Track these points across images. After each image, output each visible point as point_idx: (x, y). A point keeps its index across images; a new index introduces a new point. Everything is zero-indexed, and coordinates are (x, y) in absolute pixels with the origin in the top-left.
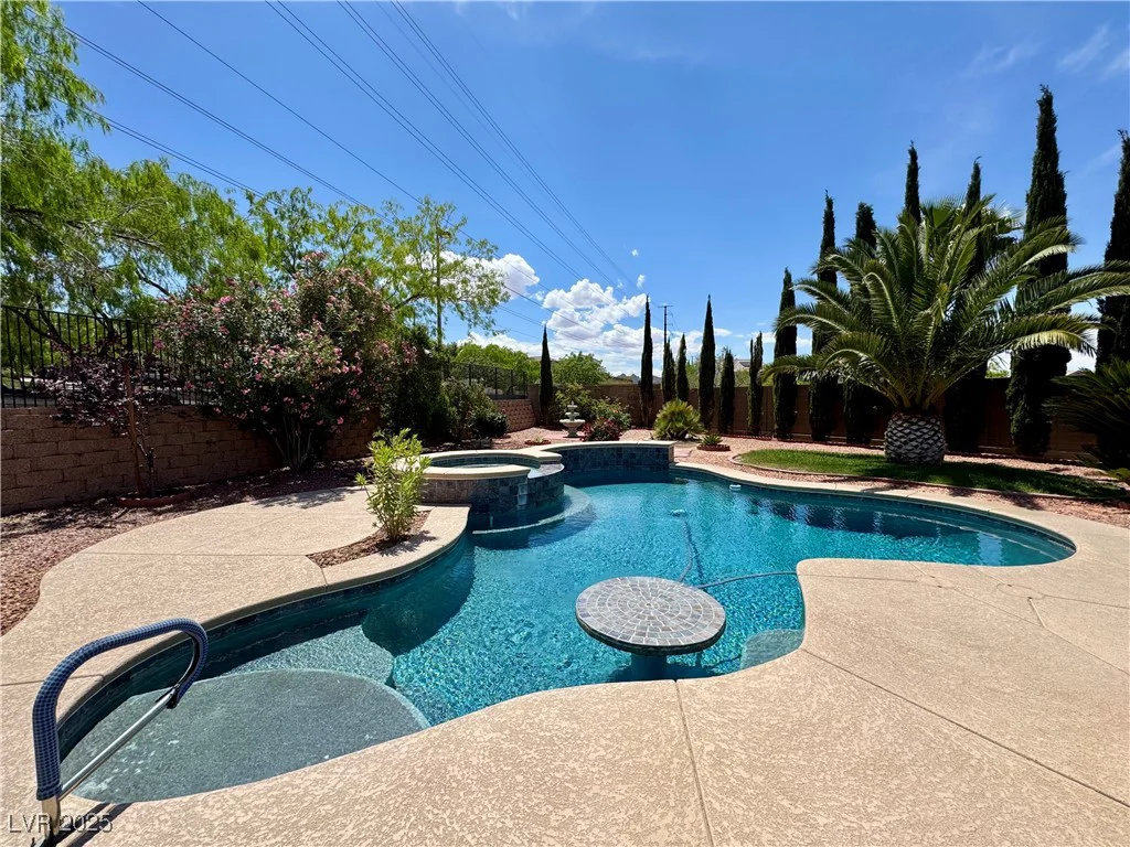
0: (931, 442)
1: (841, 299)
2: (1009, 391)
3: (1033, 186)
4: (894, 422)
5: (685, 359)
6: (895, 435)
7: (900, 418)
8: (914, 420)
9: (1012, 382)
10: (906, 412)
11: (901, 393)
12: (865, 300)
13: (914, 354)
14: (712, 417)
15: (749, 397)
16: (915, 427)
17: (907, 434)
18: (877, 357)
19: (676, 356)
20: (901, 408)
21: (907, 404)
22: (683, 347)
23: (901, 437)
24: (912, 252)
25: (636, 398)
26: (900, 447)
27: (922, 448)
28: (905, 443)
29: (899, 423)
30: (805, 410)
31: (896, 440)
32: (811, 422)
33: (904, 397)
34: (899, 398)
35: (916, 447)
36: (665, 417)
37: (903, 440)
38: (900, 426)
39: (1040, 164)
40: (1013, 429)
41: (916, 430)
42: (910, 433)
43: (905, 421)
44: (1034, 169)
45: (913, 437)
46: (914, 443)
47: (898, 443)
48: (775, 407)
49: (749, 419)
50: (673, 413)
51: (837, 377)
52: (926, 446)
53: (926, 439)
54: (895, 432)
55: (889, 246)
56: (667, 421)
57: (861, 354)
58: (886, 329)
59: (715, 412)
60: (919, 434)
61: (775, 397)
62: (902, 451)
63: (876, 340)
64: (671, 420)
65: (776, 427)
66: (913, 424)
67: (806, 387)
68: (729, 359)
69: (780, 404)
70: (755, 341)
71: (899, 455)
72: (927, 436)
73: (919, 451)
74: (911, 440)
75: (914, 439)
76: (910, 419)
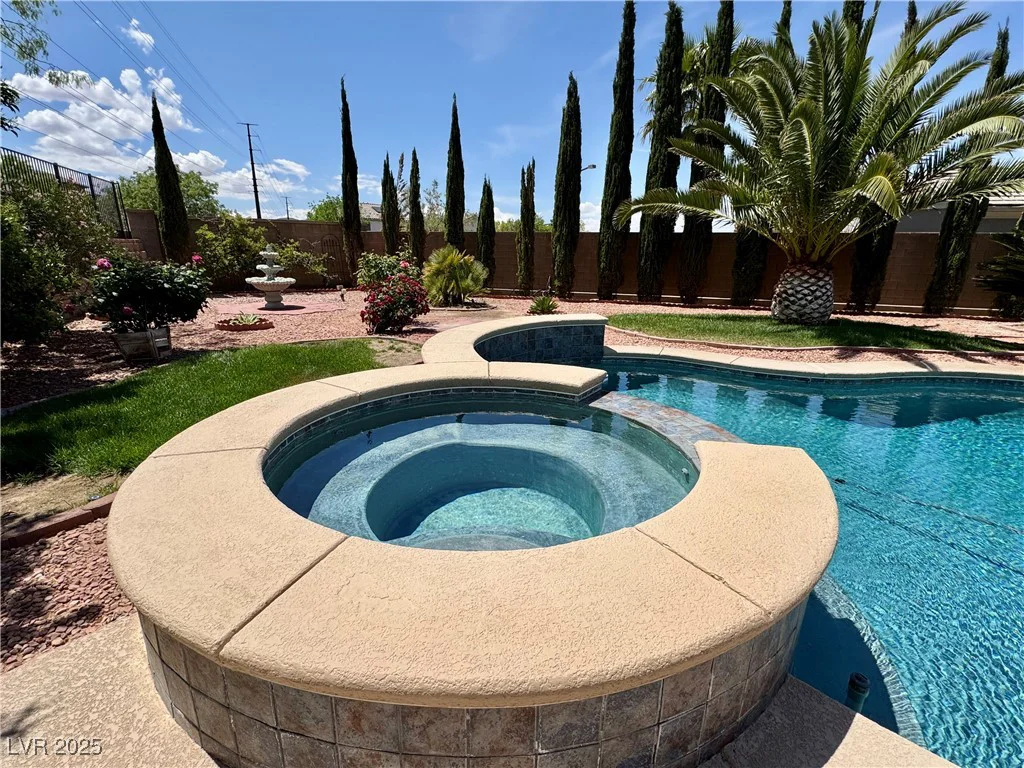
0: (831, 298)
4: (799, 278)
6: (799, 292)
7: (806, 273)
8: (820, 275)
10: (811, 265)
16: (821, 283)
17: (813, 292)
20: (805, 261)
23: (807, 295)
26: (804, 306)
27: (825, 307)
28: (811, 302)
29: (805, 278)
31: (801, 298)
35: (821, 305)
37: (809, 298)
38: (806, 281)
41: (822, 287)
42: (816, 290)
43: (811, 276)
45: (818, 294)
46: (820, 302)
47: (803, 302)
52: (828, 305)
53: (828, 296)
54: (799, 289)
60: (824, 290)
62: (807, 311)
66: (820, 279)
71: (802, 315)
73: (822, 310)
74: (817, 298)
75: (820, 297)
76: (817, 273)
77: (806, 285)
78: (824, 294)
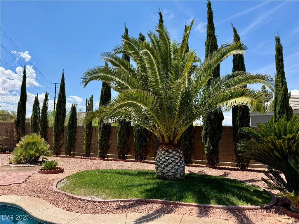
0: (179, 164)
1: (131, 70)
2: (203, 133)
3: (207, 39)
4: (160, 152)
5: (47, 107)
6: (161, 160)
7: (163, 149)
8: (170, 151)
9: (204, 128)
10: (167, 145)
11: (164, 133)
12: (144, 74)
13: (170, 109)
14: (62, 144)
15: (85, 133)
16: (171, 155)
17: (167, 160)
18: (152, 110)
19: (41, 105)
20: (163, 143)
21: (167, 141)
22: (46, 100)
23: (164, 162)
24: (167, 49)
25: (12, 131)
26: (164, 168)
27: (175, 169)
28: (167, 166)
29: (163, 152)
30: (115, 140)
31: (162, 164)
32: (118, 148)
33: (166, 137)
34: (162, 137)
35: (172, 168)
36: (22, 146)
37: (165, 164)
38: (164, 154)
39: (209, 30)
40: (206, 152)
41: (172, 157)
42: (169, 159)
43: (166, 151)
44: (207, 32)
45: (170, 161)
46: (171, 166)
47: (163, 166)
48: (99, 139)
49: (84, 146)
50: (28, 144)
51: (129, 123)
52: (177, 167)
53: (177, 163)
54: (161, 158)
55: (156, 45)
56: (22, 150)
57: (142, 106)
58: (156, 93)
59: (65, 141)
60: (173, 159)
61: (99, 133)
62: (165, 171)
63: (151, 97)
64: (25, 149)
65: (99, 151)
66: (170, 153)
67: (116, 127)
68: (74, 109)
69: (101, 137)
70: (89, 99)
71: (164, 174)
72: (177, 161)
73: (173, 171)
74: (170, 164)
75: (171, 163)
76: (168, 150)
77: (163, 156)
78: (174, 161)
